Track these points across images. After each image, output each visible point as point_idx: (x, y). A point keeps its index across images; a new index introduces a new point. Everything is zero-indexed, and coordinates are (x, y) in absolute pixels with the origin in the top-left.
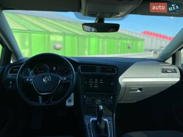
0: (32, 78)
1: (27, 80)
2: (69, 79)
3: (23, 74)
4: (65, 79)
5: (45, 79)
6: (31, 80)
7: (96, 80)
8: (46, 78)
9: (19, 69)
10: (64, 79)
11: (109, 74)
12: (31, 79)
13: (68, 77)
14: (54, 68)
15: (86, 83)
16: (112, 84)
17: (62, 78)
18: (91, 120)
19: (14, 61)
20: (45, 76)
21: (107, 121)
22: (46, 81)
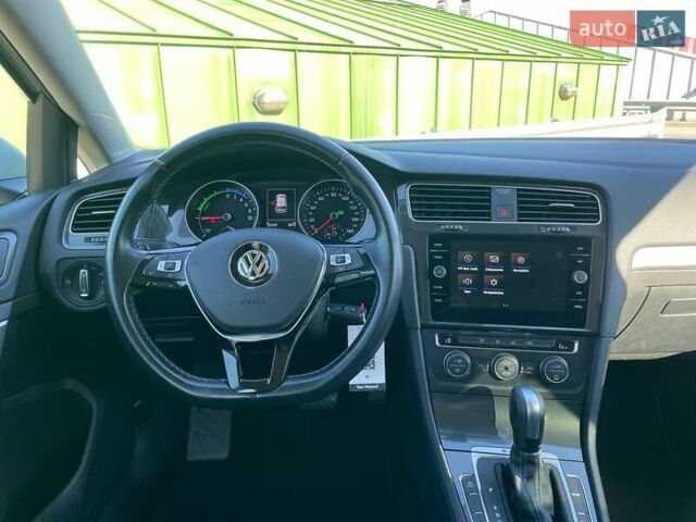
0: (181, 256)
1: (161, 266)
2: (367, 261)
3: (135, 238)
4: (348, 261)
5: (249, 265)
6: (177, 269)
7: (495, 259)
8: (254, 256)
9: (116, 209)
10: (344, 260)
11: (564, 227)
12: (178, 263)
13: (362, 251)
14: (281, 201)
15: (440, 272)
16: (580, 277)
17: (333, 257)
18: (475, 458)
19: (94, 170)
20: (249, 247)
21: (557, 463)
22: (253, 274)
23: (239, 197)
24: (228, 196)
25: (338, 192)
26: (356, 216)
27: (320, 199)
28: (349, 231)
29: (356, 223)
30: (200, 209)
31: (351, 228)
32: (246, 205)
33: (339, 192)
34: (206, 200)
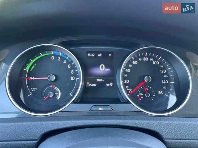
23: (63, 59)
24: (53, 58)
25: (149, 57)
26: (165, 79)
27: (134, 62)
28: (159, 92)
29: (165, 85)
30: (27, 69)
31: (161, 89)
32: (69, 66)
33: (151, 57)
34: (33, 61)
